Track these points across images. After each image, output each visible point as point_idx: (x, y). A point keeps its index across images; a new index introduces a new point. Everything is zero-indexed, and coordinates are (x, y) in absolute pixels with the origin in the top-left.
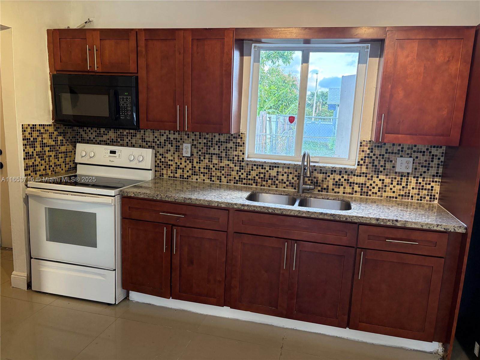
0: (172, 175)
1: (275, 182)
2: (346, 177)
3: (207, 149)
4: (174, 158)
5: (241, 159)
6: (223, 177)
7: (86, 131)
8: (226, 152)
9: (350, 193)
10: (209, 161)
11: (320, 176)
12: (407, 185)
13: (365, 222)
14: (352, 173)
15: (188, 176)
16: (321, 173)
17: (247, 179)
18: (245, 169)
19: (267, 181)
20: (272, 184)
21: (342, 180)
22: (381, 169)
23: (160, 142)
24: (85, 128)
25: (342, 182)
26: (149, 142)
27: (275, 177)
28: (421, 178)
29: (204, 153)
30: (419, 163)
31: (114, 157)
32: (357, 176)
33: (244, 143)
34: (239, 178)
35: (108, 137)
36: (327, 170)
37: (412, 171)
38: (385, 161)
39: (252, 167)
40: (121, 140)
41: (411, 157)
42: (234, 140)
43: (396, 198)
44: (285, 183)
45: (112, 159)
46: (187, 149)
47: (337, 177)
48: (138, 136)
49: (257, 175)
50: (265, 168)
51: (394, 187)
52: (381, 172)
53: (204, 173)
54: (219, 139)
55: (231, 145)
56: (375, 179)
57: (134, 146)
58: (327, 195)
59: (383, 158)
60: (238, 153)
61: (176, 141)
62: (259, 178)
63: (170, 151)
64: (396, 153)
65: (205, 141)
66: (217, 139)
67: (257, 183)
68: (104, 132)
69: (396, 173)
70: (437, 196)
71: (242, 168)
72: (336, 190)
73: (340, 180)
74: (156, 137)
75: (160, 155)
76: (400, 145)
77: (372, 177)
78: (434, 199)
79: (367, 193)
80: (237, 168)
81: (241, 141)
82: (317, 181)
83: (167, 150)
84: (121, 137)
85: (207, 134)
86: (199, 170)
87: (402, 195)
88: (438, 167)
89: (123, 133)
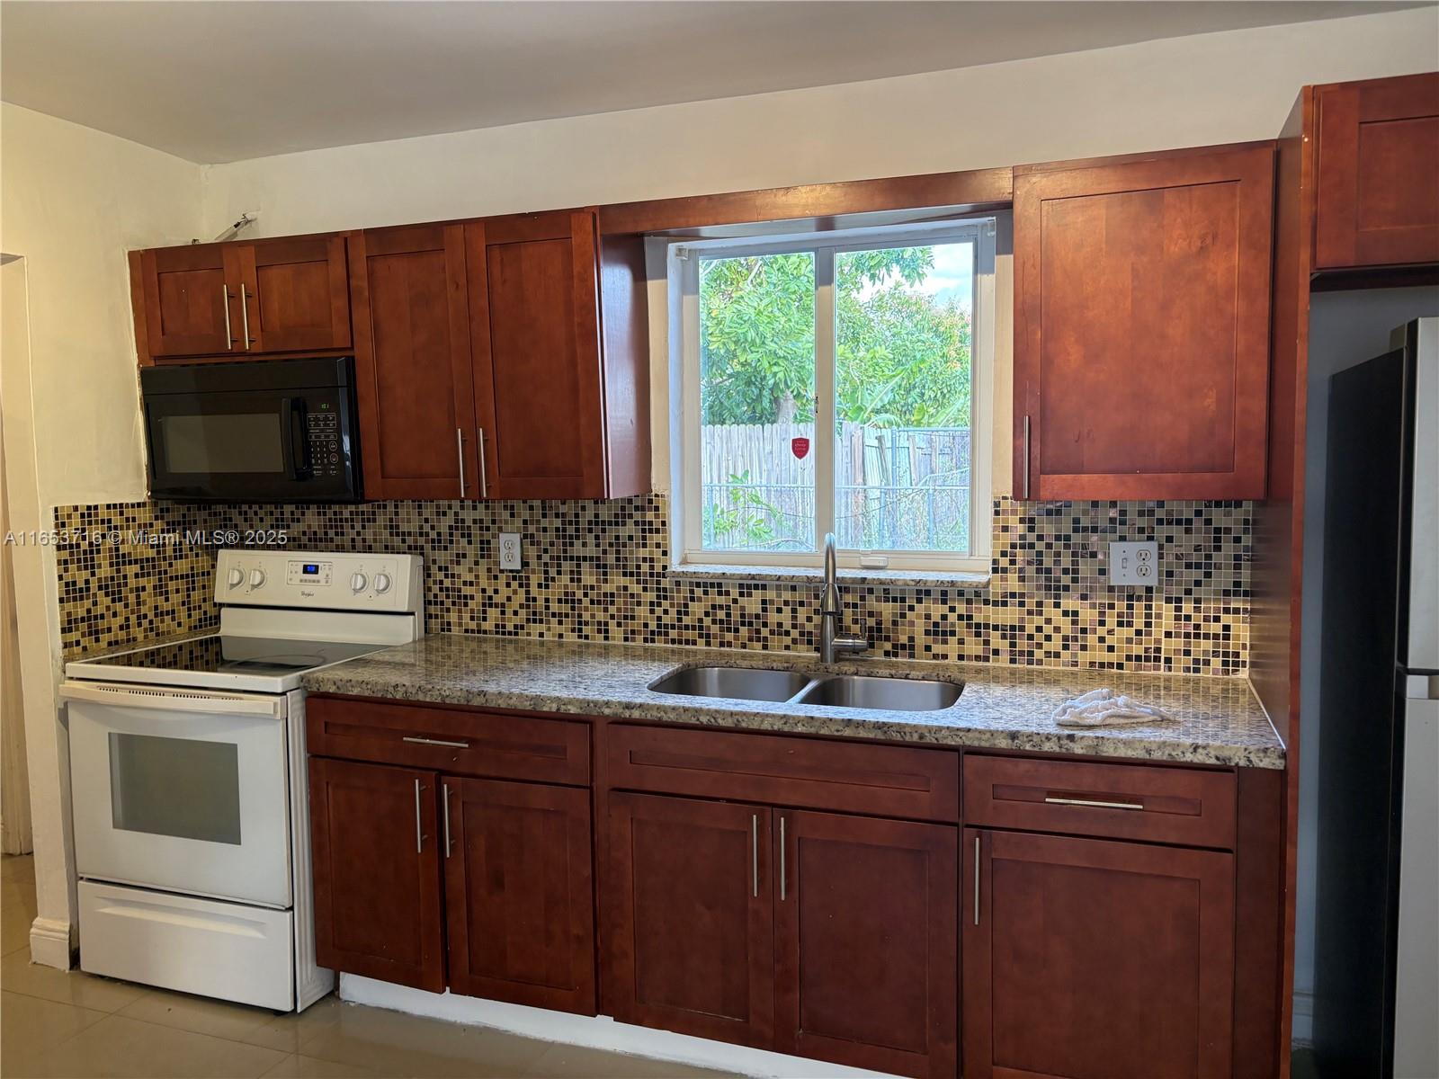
0: (473, 625)
1: (758, 631)
2: (961, 608)
3: (565, 544)
4: (477, 577)
5: (658, 569)
6: (612, 625)
7: (246, 513)
8: (618, 552)
9: (978, 658)
10: (572, 580)
11: (887, 610)
12: (1148, 624)
14: (978, 595)
15: (516, 627)
16: (887, 600)
17: (680, 628)
18: (672, 598)
19: (737, 630)
20: (750, 639)
21: (952, 617)
22: (1066, 580)
23: (439, 534)
24: (245, 507)
25: (953, 625)
26: (409, 534)
27: (757, 616)
28: (1188, 601)
29: (559, 558)
30: (1178, 557)
31: (314, 581)
32: (995, 604)
33: (664, 523)
34: (659, 626)
35: (302, 527)
36: (903, 591)
37: (1160, 582)
38: (1074, 554)
39: (692, 592)
40: (337, 534)
41: (1150, 538)
42: (637, 516)
43: (1120, 666)
44: (787, 633)
45: (308, 588)
46: (509, 549)
47: (937, 610)
48: (381, 520)
49: (707, 614)
50: (728, 593)
51: (1110, 632)
52: (1066, 588)
53: (560, 614)
54: (597, 516)
55: (629, 529)
56: (1049, 611)
57: (369, 549)
58: (912, 667)
59: (1067, 547)
60: (651, 553)
61: (481, 529)
62: (714, 622)
63: (464, 556)
64: (1104, 531)
65: (558, 523)
66: (589, 515)
67: (708, 636)
68: (292, 513)
69: (1111, 589)
70: (1245, 655)
71: (663, 594)
72: (938, 648)
73: (944, 617)
74: (426, 520)
75: (440, 569)
76: (1113, 504)
77: (1040, 604)
78: (1236, 664)
79: (1031, 653)
80: (651, 596)
81: (657, 516)
82: (879, 623)
83: (458, 555)
84: (336, 527)
85: (564, 503)
86: (547, 608)
87: (1138, 658)
88: (1237, 567)
89: (341, 513)
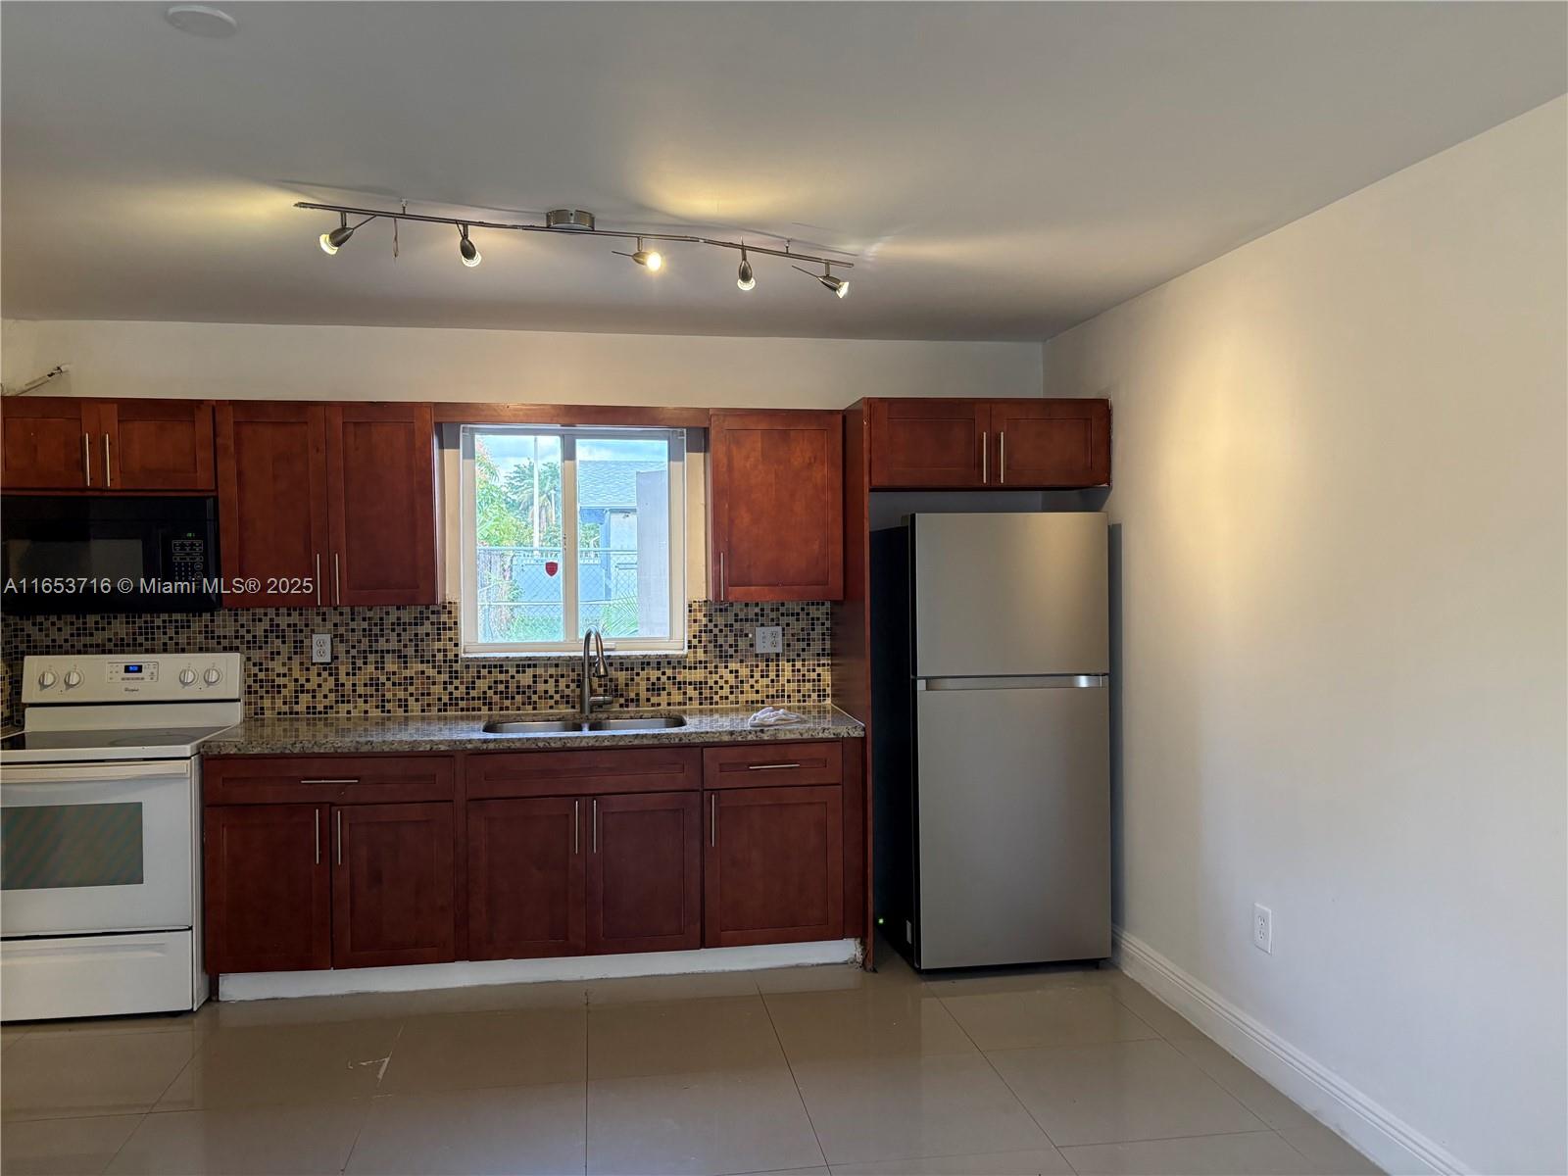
0: (286, 708)
1: (529, 698)
2: (669, 672)
3: (370, 641)
4: (290, 669)
5: (451, 656)
6: (411, 701)
8: (417, 645)
9: (679, 704)
10: (377, 668)
11: (622, 677)
12: (778, 676)
13: (711, 740)
14: (678, 663)
15: (326, 707)
16: (622, 670)
17: (468, 699)
18: (462, 678)
19: (513, 698)
20: (524, 704)
21: (664, 679)
22: (731, 651)
23: (254, 637)
25: (664, 683)
26: (225, 637)
27: (529, 687)
28: (798, 661)
29: (365, 651)
30: (793, 635)
31: (138, 679)
32: (690, 668)
33: (455, 623)
34: (451, 699)
35: (107, 634)
36: (632, 663)
37: (784, 650)
38: (736, 635)
39: (479, 672)
40: (147, 639)
41: (778, 625)
42: (433, 618)
43: (763, 702)
44: (551, 697)
45: (132, 685)
46: (321, 647)
47: (654, 674)
48: (196, 626)
49: (490, 688)
50: (507, 671)
51: (757, 682)
52: (731, 656)
53: (366, 696)
54: (399, 619)
55: (427, 627)
56: (722, 671)
57: (183, 651)
58: (638, 712)
59: (731, 631)
60: (445, 645)
61: (295, 631)
62: (496, 693)
63: (278, 653)
64: (752, 620)
65: (365, 625)
66: (392, 618)
67: (490, 703)
68: (97, 623)
69: (757, 655)
70: (829, 691)
71: (454, 675)
72: (654, 700)
73: (659, 679)
74: (242, 626)
75: (255, 665)
76: (757, 605)
77: (716, 667)
78: (824, 696)
79: (711, 698)
80: (445, 677)
81: (450, 618)
82: (617, 686)
83: (272, 653)
84: (147, 633)
85: (370, 610)
86: (354, 691)
87: (773, 696)
88: (824, 639)
89: (153, 622)
